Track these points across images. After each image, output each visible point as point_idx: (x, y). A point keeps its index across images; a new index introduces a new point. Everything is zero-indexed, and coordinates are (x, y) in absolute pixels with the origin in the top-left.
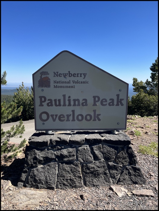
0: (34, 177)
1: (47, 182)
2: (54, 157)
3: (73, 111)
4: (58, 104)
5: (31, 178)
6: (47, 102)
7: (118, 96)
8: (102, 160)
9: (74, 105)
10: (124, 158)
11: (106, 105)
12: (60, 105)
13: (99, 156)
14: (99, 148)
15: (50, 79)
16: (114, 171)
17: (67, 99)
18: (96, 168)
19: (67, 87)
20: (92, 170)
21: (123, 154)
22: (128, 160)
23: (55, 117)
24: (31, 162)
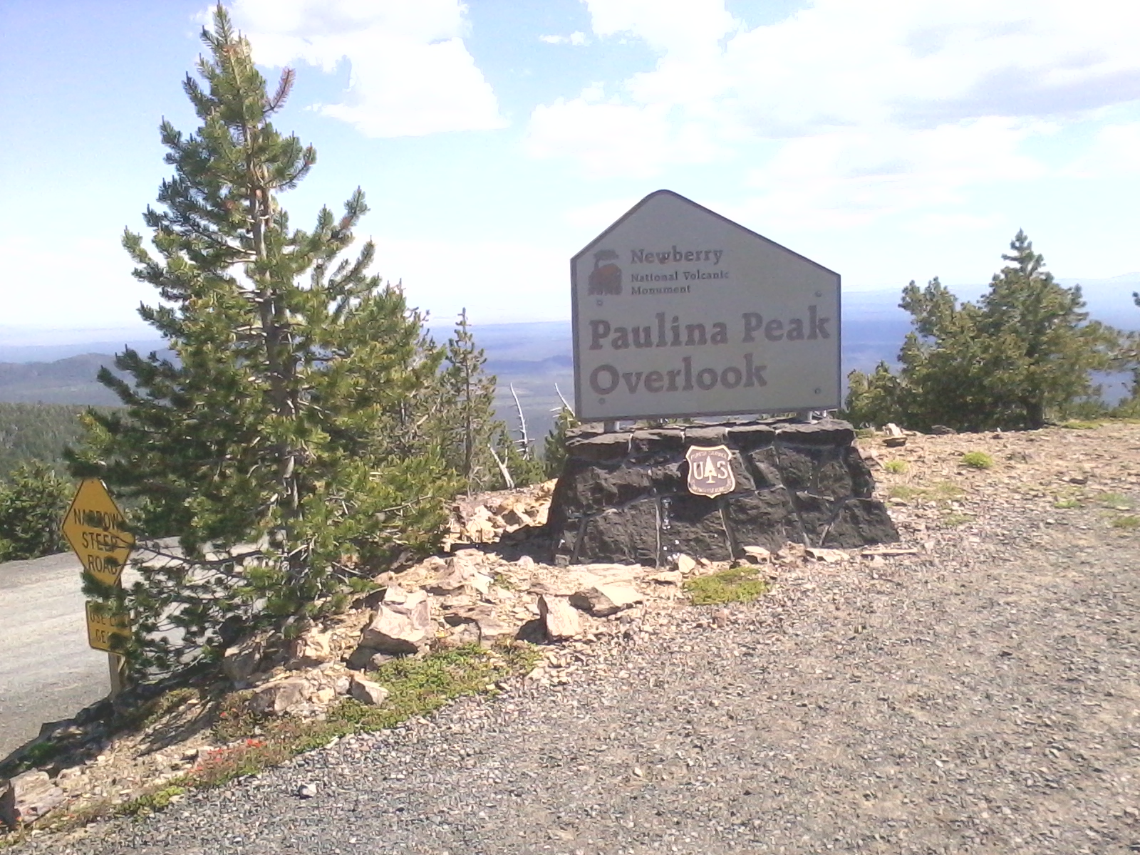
0: (598, 536)
1: (636, 549)
2: (646, 483)
3: (687, 361)
4: (642, 341)
5: (591, 539)
6: (613, 335)
7: (813, 309)
8: (777, 487)
9: (691, 341)
10: (839, 479)
11: (780, 338)
12: (648, 343)
13: (770, 476)
14: (769, 457)
15: (620, 271)
16: (814, 515)
17: (668, 325)
18: (765, 508)
19: (668, 290)
20: (754, 512)
21: (835, 468)
22: (848, 482)
23: (634, 379)
24: (587, 498)
